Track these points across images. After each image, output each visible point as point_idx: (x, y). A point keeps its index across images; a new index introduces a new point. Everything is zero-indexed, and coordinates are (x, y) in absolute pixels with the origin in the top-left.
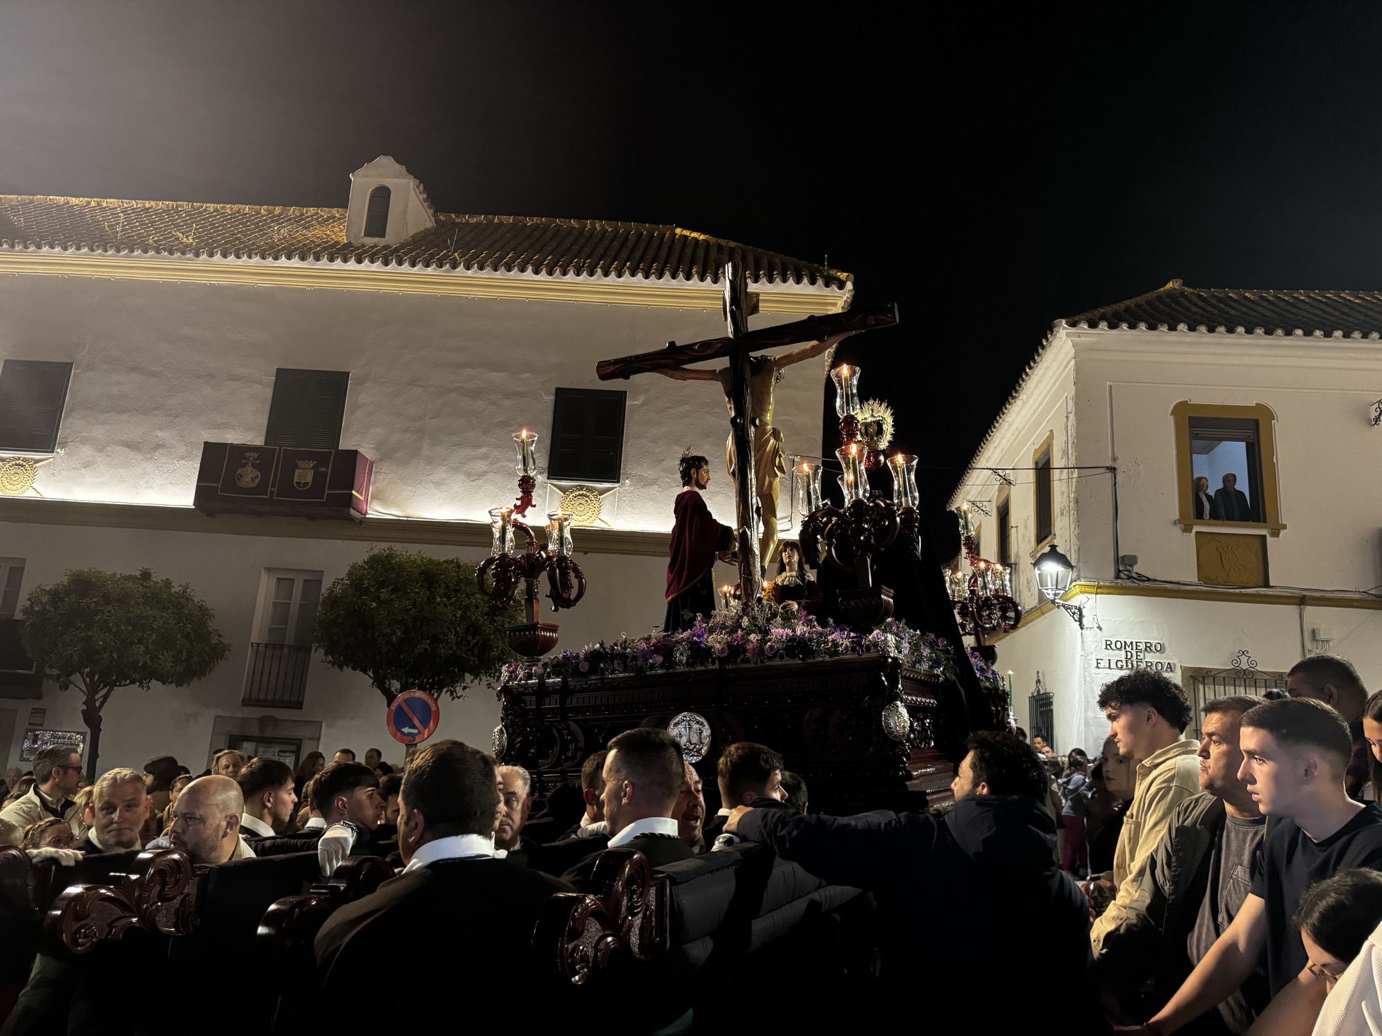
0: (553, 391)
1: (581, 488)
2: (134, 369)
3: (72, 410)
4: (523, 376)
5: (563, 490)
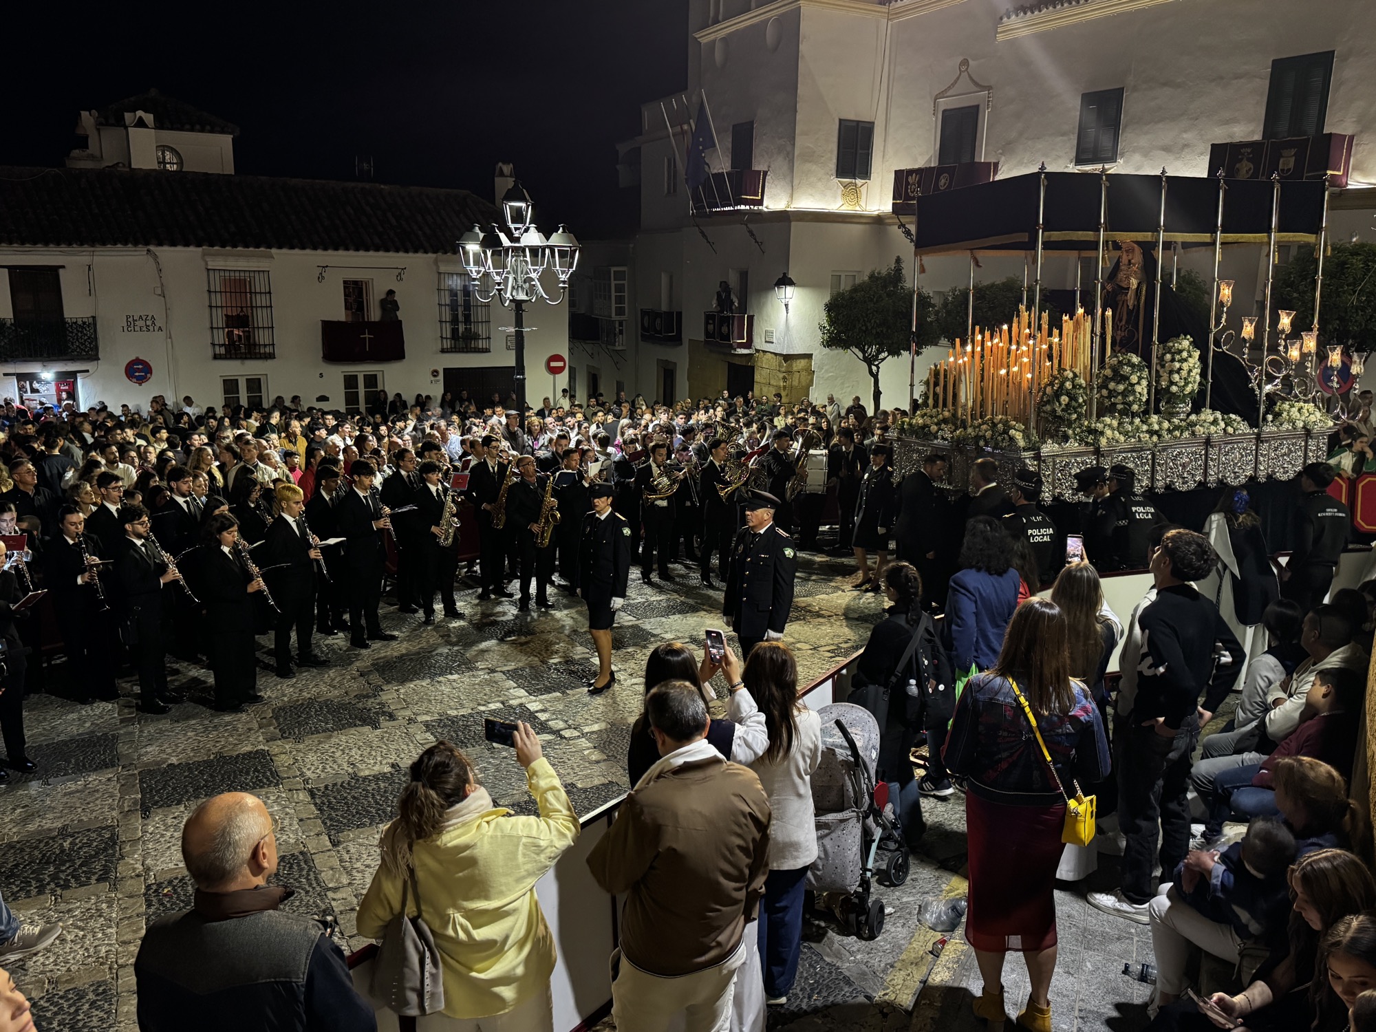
2: (1165, 84)
3: (1126, 126)
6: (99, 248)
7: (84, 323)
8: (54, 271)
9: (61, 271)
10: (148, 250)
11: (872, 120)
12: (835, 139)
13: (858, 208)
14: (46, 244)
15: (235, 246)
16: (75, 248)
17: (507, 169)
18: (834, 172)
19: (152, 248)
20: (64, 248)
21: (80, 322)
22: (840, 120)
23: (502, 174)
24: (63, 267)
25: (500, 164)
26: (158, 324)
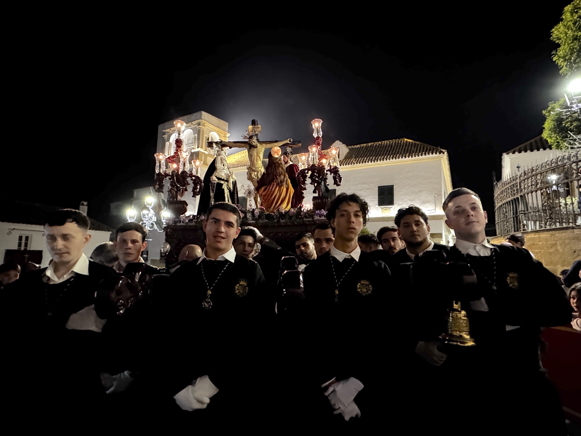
0: (377, 187)
1: (386, 207)
4: (370, 185)
5: (382, 208)
17: (85, 203)
23: (83, 205)
25: (83, 202)
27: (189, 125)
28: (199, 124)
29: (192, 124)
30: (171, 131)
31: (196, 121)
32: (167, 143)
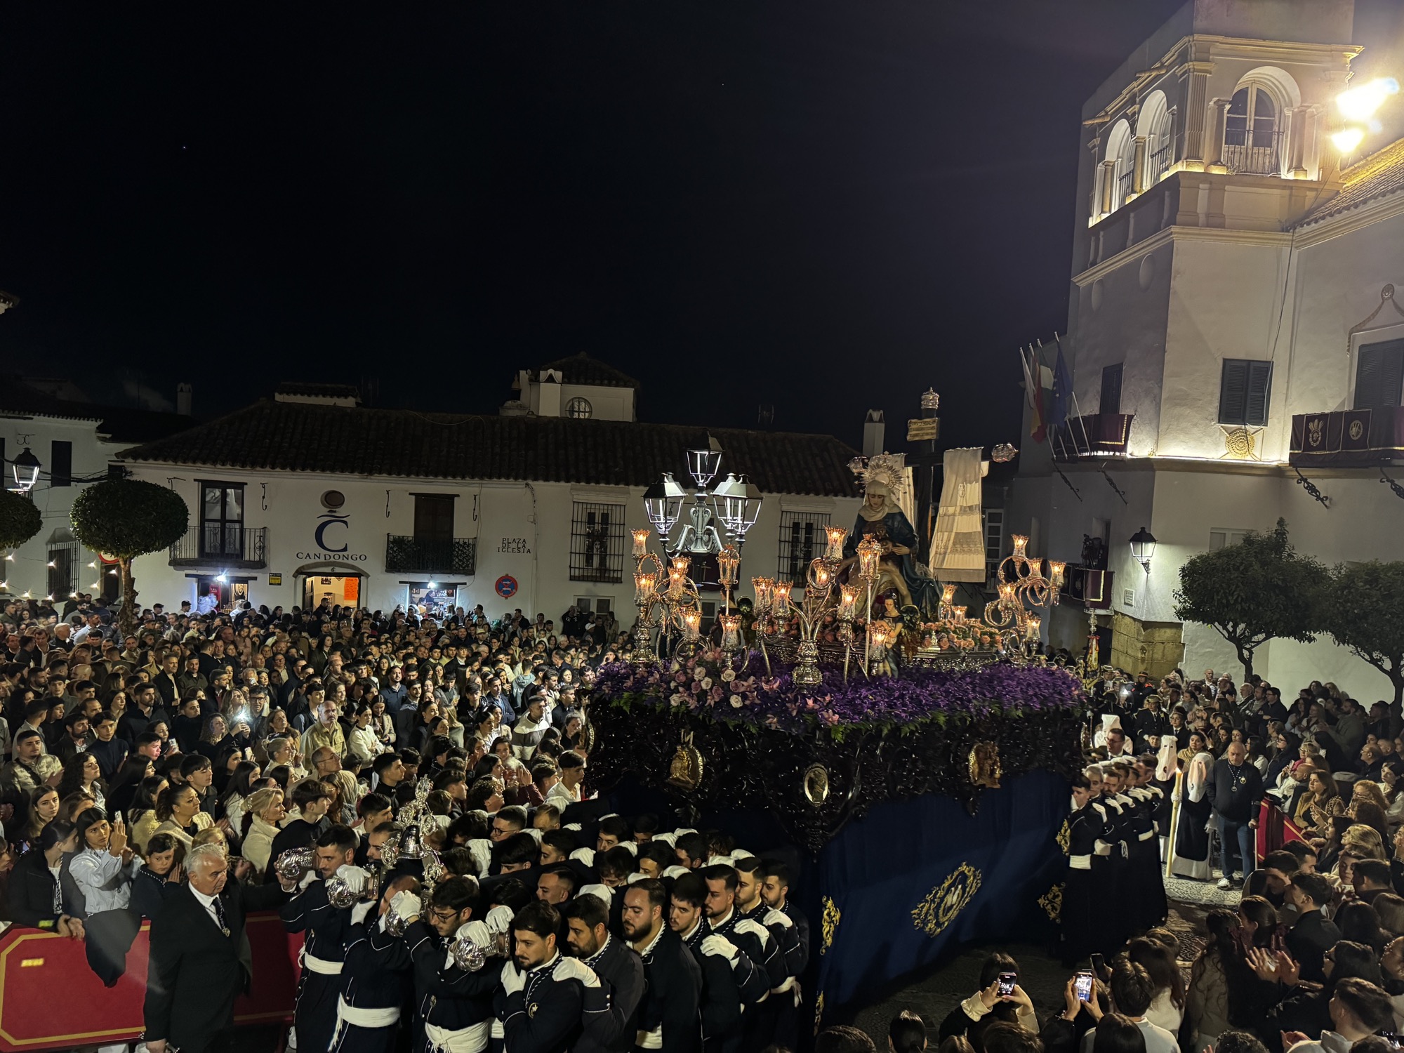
6: (486, 481)
7: (465, 543)
8: (451, 498)
9: (456, 499)
10: (527, 484)
11: (1269, 359)
12: (1218, 381)
13: (1249, 458)
14: (445, 476)
15: (597, 482)
16: (468, 480)
17: (876, 415)
18: (1216, 416)
19: (530, 482)
20: (459, 480)
21: (461, 542)
22: (1225, 360)
23: (871, 420)
24: (458, 496)
25: (871, 411)
26: (528, 546)
27: (1154, 74)
28: (1183, 57)
29: (1162, 66)
30: (1107, 119)
31: (1173, 49)
32: (1100, 167)
